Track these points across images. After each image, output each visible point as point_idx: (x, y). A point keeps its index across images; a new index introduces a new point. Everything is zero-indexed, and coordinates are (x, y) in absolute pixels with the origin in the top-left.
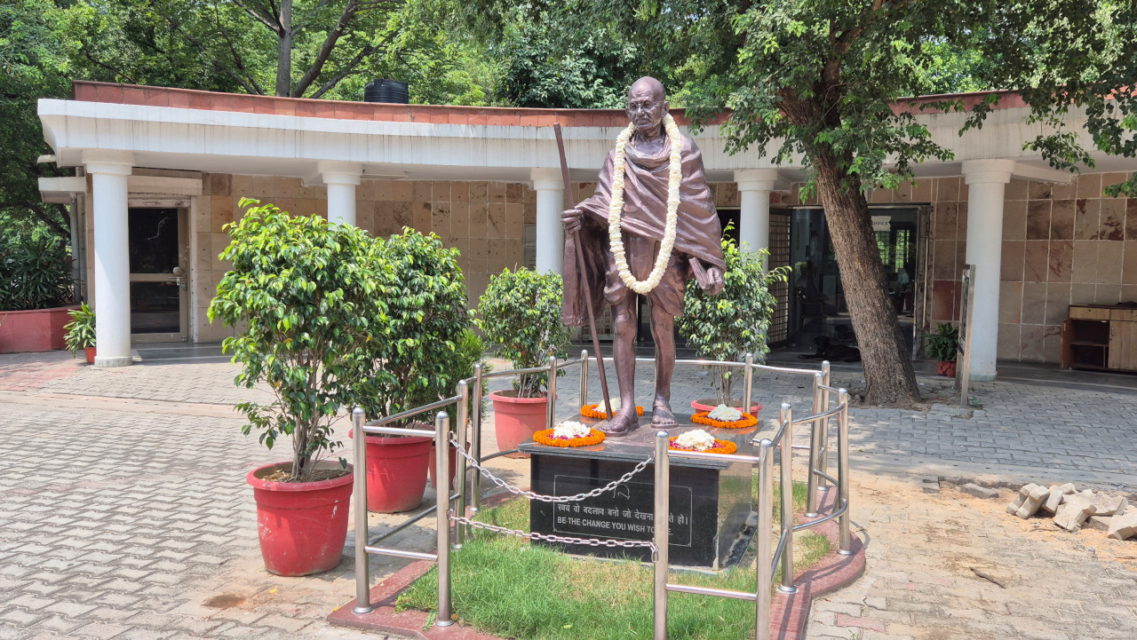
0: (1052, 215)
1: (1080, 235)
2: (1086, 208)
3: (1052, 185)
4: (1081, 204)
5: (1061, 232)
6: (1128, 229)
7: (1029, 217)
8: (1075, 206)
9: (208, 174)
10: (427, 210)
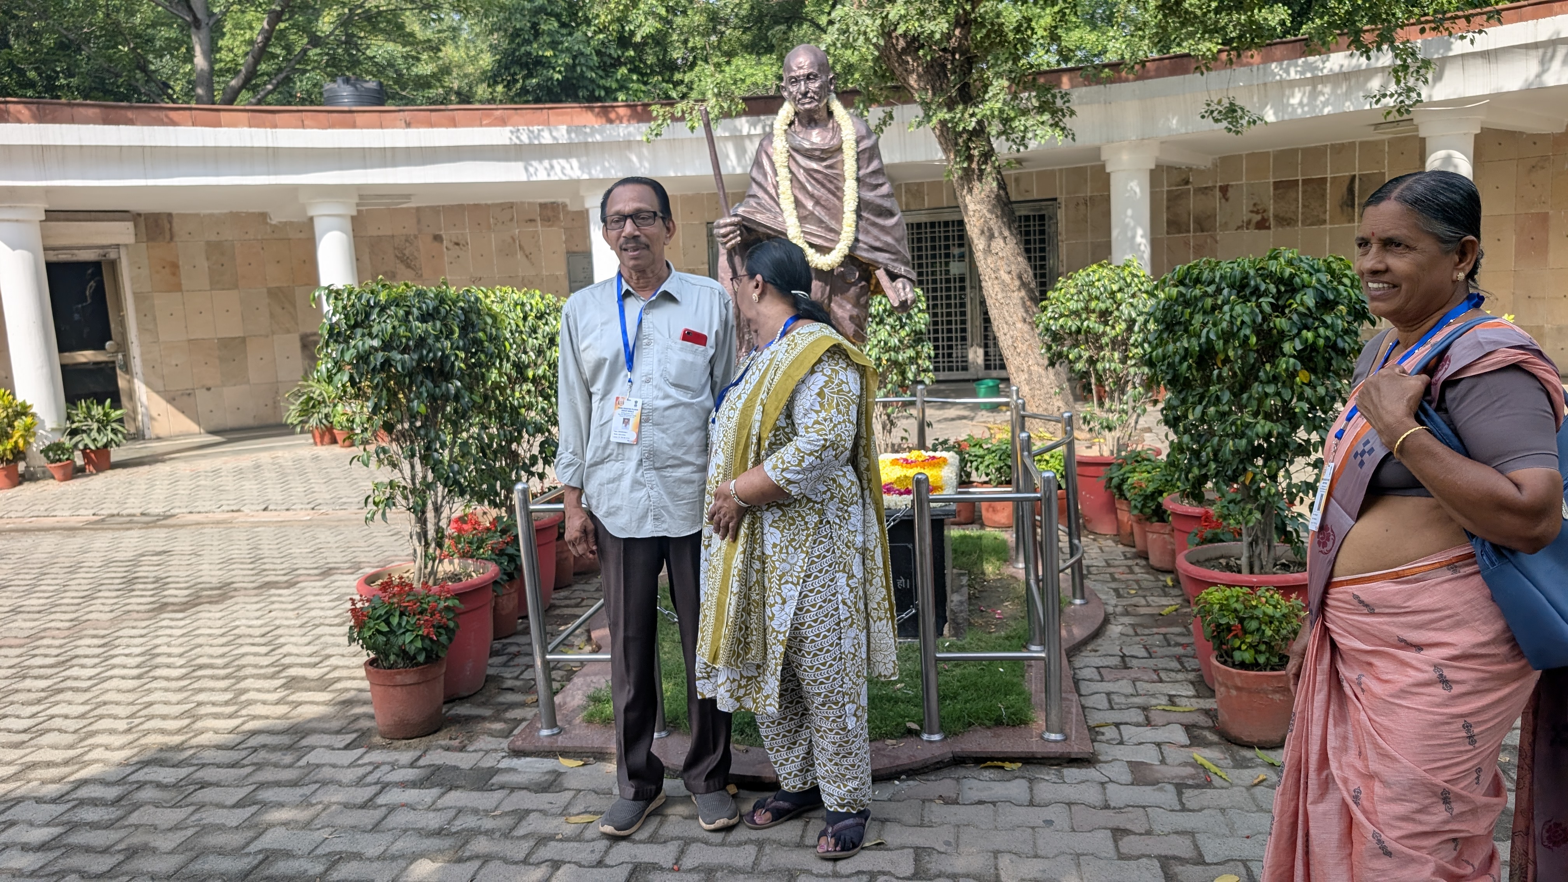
0: (1193, 204)
1: (1225, 226)
2: (1229, 194)
3: (1191, 169)
4: (1224, 190)
5: (1204, 223)
6: (1276, 216)
7: (1168, 208)
8: (1218, 194)
9: (139, 215)
10: (436, 244)
